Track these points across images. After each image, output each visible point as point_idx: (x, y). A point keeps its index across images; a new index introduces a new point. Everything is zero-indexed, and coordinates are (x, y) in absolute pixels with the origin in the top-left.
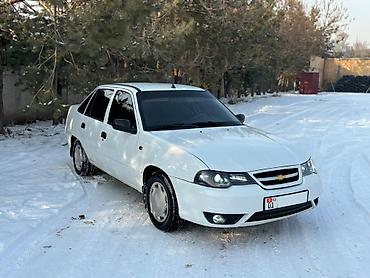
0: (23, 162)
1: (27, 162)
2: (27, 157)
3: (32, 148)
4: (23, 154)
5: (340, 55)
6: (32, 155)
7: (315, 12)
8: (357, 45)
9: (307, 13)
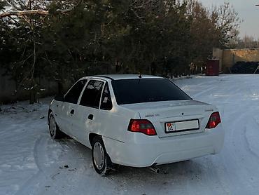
0: (16, 131)
1: (18, 131)
2: (18, 127)
3: (20, 121)
4: (14, 125)
5: (234, 47)
6: (21, 126)
7: (215, 16)
8: (246, 39)
9: (209, 16)
